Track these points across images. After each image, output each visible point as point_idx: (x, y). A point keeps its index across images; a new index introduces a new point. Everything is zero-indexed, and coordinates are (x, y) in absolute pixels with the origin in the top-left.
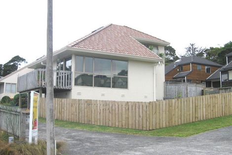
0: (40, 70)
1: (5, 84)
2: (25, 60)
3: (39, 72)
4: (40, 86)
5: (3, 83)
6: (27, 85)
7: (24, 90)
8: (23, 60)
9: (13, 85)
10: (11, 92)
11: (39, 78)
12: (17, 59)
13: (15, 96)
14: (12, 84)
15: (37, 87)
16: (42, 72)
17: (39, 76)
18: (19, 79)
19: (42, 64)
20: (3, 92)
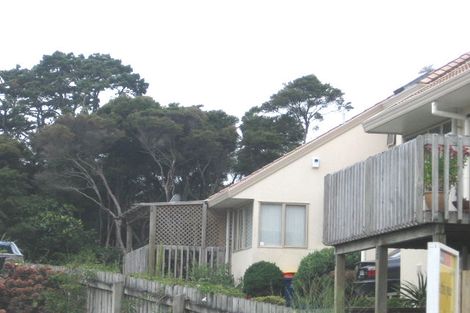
0: (433, 139)
1: (256, 208)
2: (338, 93)
3: (427, 150)
4: (435, 215)
5: (250, 203)
6: (370, 213)
7: (359, 232)
8: (334, 95)
9: (291, 211)
10: (285, 242)
11: (428, 180)
12: (309, 90)
13: (304, 263)
14: (289, 205)
15: (422, 219)
16: (442, 148)
17: (428, 170)
18: (333, 184)
19: (434, 110)
20: (248, 245)
